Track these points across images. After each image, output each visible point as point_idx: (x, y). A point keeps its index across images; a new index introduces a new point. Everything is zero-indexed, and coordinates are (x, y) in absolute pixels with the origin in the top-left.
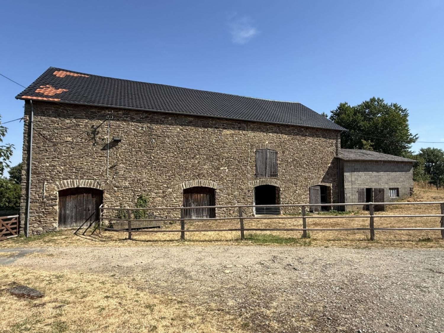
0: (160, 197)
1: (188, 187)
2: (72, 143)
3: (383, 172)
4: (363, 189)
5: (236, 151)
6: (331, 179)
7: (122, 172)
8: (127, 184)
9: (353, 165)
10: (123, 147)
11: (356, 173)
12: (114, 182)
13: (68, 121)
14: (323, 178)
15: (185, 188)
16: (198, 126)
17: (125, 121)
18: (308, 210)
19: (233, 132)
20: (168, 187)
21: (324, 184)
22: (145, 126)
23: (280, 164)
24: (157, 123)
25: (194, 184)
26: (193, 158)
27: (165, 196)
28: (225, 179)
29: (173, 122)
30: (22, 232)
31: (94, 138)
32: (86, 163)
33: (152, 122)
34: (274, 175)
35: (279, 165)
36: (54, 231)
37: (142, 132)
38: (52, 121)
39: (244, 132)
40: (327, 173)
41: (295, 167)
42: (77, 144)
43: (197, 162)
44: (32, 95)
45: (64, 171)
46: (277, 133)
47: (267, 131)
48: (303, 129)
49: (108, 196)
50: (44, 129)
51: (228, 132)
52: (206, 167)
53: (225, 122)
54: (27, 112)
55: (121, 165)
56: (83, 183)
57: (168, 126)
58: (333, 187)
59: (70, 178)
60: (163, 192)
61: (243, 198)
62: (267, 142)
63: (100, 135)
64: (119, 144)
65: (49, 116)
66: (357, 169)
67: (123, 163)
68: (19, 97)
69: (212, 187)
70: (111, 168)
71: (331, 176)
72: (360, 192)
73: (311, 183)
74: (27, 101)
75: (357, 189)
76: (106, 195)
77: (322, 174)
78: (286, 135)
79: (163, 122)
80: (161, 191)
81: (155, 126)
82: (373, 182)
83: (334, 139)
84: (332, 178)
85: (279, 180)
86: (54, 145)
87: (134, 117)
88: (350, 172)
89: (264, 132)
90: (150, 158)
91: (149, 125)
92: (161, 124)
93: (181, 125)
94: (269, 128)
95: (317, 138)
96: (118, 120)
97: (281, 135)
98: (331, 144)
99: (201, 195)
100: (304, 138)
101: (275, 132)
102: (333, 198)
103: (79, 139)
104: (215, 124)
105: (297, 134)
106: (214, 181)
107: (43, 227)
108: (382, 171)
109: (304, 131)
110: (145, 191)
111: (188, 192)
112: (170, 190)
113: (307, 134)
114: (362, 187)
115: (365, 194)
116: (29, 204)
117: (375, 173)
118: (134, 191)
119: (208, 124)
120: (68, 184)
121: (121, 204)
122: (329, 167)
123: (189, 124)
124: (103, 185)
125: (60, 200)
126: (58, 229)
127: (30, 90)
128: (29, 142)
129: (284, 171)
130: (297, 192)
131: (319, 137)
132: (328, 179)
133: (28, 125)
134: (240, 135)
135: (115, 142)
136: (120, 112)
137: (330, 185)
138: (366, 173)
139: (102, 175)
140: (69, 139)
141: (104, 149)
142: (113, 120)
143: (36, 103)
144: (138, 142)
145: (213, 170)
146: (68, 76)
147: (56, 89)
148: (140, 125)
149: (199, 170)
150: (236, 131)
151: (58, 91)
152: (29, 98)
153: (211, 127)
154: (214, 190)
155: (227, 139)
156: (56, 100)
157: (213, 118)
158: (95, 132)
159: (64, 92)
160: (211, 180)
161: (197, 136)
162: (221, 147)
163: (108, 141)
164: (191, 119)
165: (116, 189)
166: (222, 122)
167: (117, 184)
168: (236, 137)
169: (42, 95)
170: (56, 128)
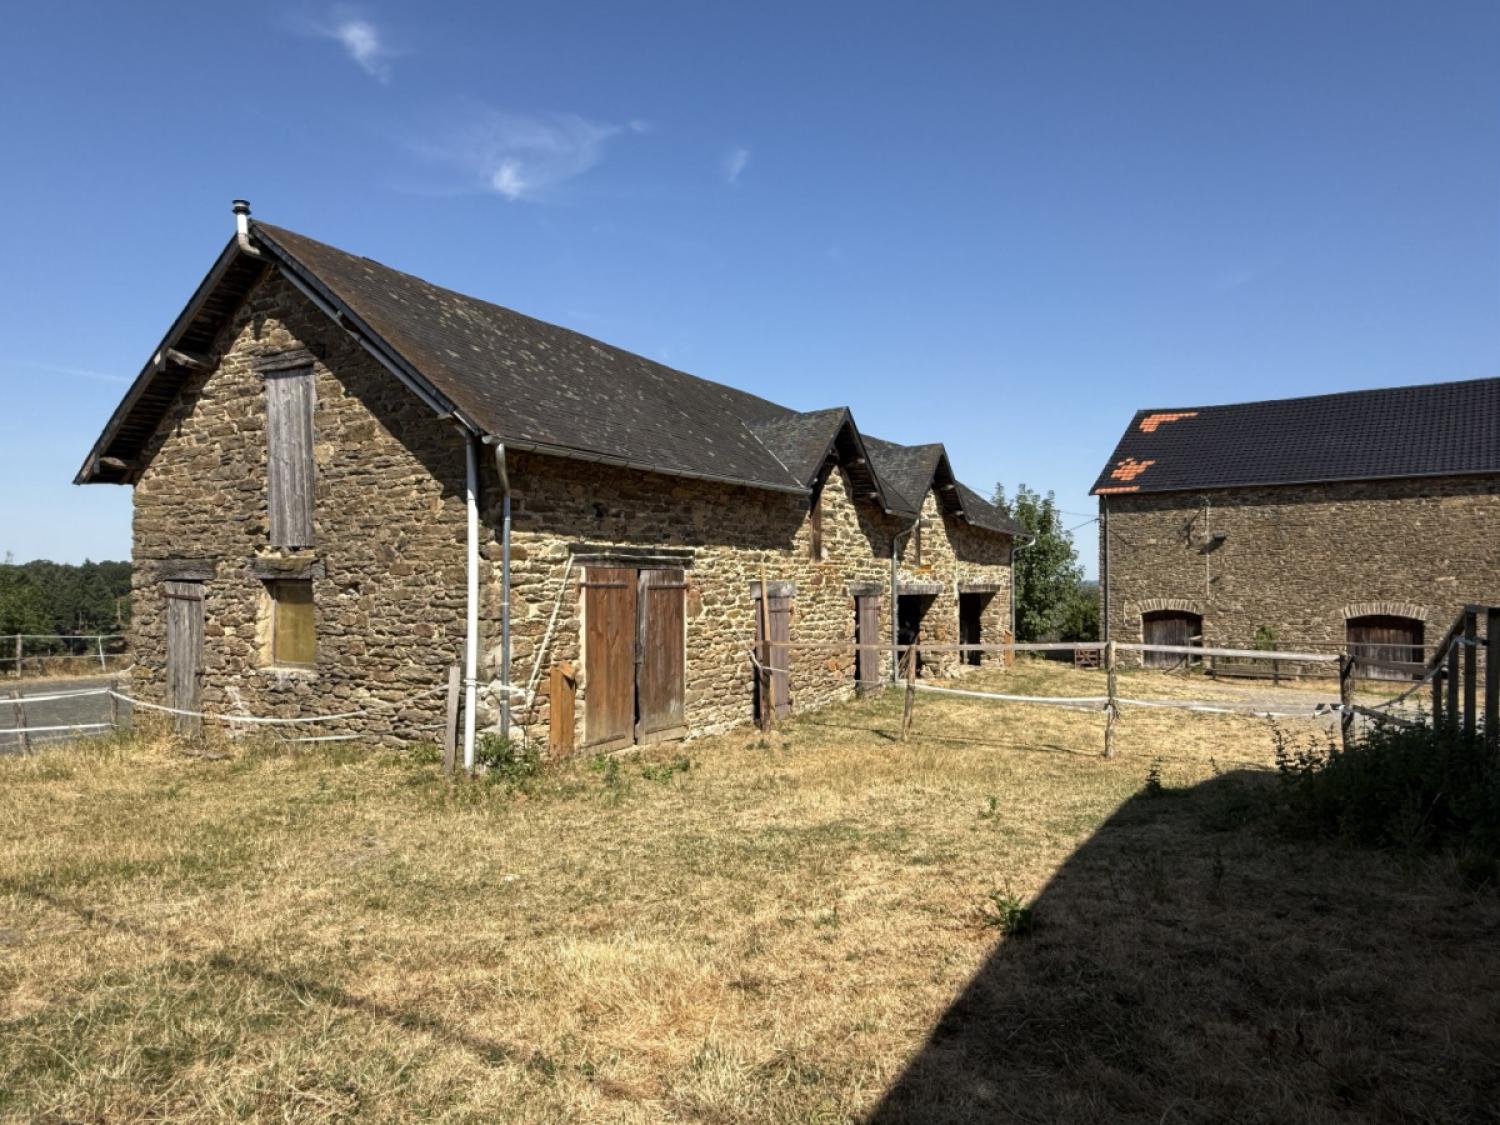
0: (1298, 630)
1: (1356, 614)
2: (1155, 546)
5: (1482, 539)
7: (1230, 588)
8: (1239, 607)
10: (1230, 548)
12: (1218, 603)
13: (1150, 515)
15: (1349, 616)
17: (1233, 505)
19: (1471, 500)
20: (1314, 615)
22: (1267, 509)
24: (1289, 501)
25: (1372, 609)
26: (1367, 560)
27: (1309, 629)
28: (1451, 601)
29: (1322, 495)
30: (1102, 665)
31: (1188, 537)
32: (1175, 576)
33: (1280, 501)
36: (1137, 667)
37: (1263, 519)
38: (1131, 518)
42: (1164, 547)
43: (1375, 567)
44: (1106, 487)
45: (1148, 586)
49: (1210, 624)
50: (1121, 529)
51: (1458, 502)
52: (1398, 576)
53: (1449, 482)
54: (1102, 510)
55: (1229, 577)
56: (1172, 604)
57: (1311, 505)
59: (1155, 596)
60: (1305, 623)
63: (1194, 532)
64: (1225, 542)
65: (1127, 511)
67: (1232, 574)
68: (1092, 492)
69: (1414, 616)
70: (1213, 582)
74: (1101, 496)
76: (1206, 623)
79: (1301, 498)
80: (1301, 620)
81: (1286, 509)
86: (1134, 551)
87: (1249, 496)
90: (1279, 563)
91: (1275, 507)
92: (1297, 503)
93: (1340, 500)
96: (1222, 505)
99: (1392, 632)
103: (1166, 540)
104: (1420, 489)
106: (1420, 605)
107: (1126, 662)
110: (1270, 618)
111: (1358, 625)
112: (1318, 619)
116: (1109, 630)
118: (1252, 619)
119: (1402, 490)
120: (1154, 605)
121: (1229, 638)
123: (1358, 496)
124: (1202, 607)
125: (1145, 628)
126: (1143, 666)
127: (1105, 479)
128: (1105, 548)
133: (1104, 527)
134: (1494, 504)
135: (1218, 542)
136: (1225, 493)
139: (1199, 592)
140: (1153, 541)
141: (1202, 553)
142: (1213, 506)
143: (1111, 496)
144: (1257, 538)
145: (1417, 583)
146: (1162, 424)
147: (1139, 463)
148: (1258, 509)
149: (1383, 583)
150: (1482, 497)
151: (1141, 468)
152: (1103, 491)
153: (1411, 496)
154: (1422, 622)
155: (1455, 516)
156: (1134, 489)
157: (1414, 480)
158: (1188, 528)
159: (1148, 467)
160: (1411, 602)
161: (1376, 518)
162: (1438, 535)
163: (1208, 540)
164: (1361, 486)
165: (1221, 614)
166: (1439, 482)
167: (1223, 607)
168: (1479, 510)
169: (1118, 483)
170: (1136, 527)
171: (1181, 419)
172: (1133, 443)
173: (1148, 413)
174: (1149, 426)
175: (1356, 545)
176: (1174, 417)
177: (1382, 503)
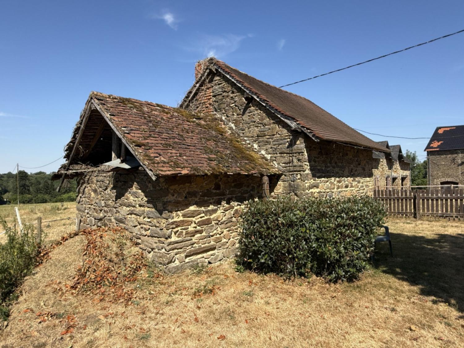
2: (444, 164)
13: (442, 156)
31: (454, 162)
32: (450, 172)
38: (437, 157)
42: (447, 165)
44: (429, 149)
45: (442, 175)
50: (434, 160)
54: (428, 155)
56: (449, 180)
59: (444, 178)
63: (456, 161)
65: (435, 155)
68: (425, 150)
70: (461, 174)
74: (428, 151)
76: (460, 184)
103: (447, 163)
120: (443, 180)
124: (458, 180)
125: (441, 186)
127: (428, 147)
133: (428, 159)
135: (463, 163)
139: (457, 176)
140: (443, 163)
141: (458, 166)
142: (462, 153)
143: (431, 151)
146: (445, 131)
147: (438, 142)
151: (439, 143)
152: (428, 150)
156: (438, 149)
158: (454, 159)
159: (441, 143)
163: (460, 163)
165: (463, 182)
169: (432, 148)
170: (438, 159)
171: (450, 129)
172: (436, 136)
173: (440, 128)
174: (440, 131)
176: (448, 129)
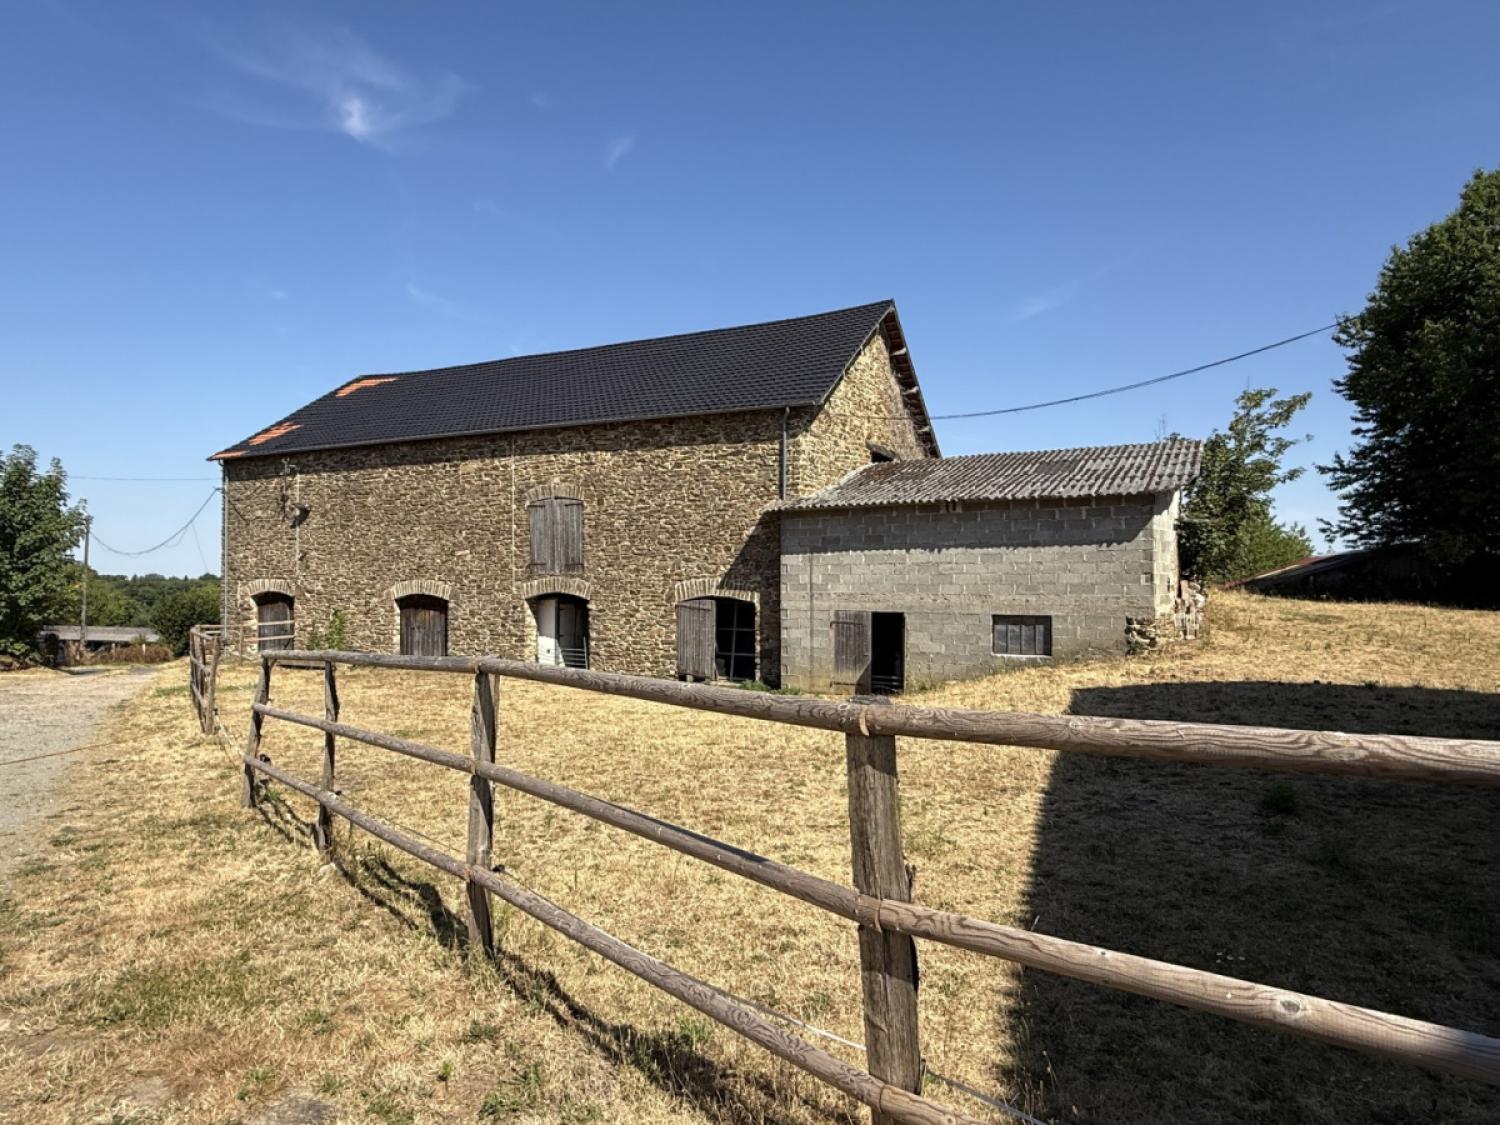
0: (360, 612)
2: (262, 519)
3: (960, 550)
4: (859, 615)
6: (759, 579)
7: (314, 566)
8: (320, 588)
9: (820, 526)
10: (314, 520)
11: (829, 554)
12: (305, 583)
13: (258, 484)
14: (727, 575)
15: (400, 595)
16: (415, 464)
17: (316, 472)
18: (672, 672)
19: (481, 465)
20: (372, 595)
21: (727, 593)
22: (341, 476)
23: (590, 537)
24: (357, 467)
25: (413, 587)
26: (409, 533)
27: (369, 611)
28: (466, 577)
31: (283, 508)
32: (276, 552)
33: (351, 466)
34: (573, 566)
35: (588, 540)
37: (336, 488)
38: (245, 488)
39: (504, 461)
40: (743, 558)
41: (633, 542)
42: (267, 520)
43: (415, 540)
45: (256, 565)
46: (582, 449)
47: (557, 449)
48: (658, 426)
49: (300, 607)
50: (238, 501)
51: (472, 466)
52: (431, 551)
53: (465, 443)
54: (226, 478)
55: (314, 553)
56: (273, 585)
58: (763, 603)
59: (261, 576)
60: (366, 604)
61: (503, 625)
62: (557, 480)
63: (288, 503)
64: (311, 514)
65: (242, 479)
66: (837, 540)
67: (316, 550)
69: (441, 595)
70: (301, 559)
71: (758, 567)
72: (844, 625)
73: (686, 589)
75: (832, 613)
76: (297, 605)
77: (725, 560)
78: (607, 451)
79: (363, 463)
80: (363, 601)
81: (354, 475)
82: (909, 588)
83: (771, 440)
84: (761, 574)
85: (587, 580)
86: (247, 525)
87: (328, 462)
88: (805, 553)
89: (549, 453)
90: (348, 536)
91: (346, 473)
92: (361, 468)
93: (391, 465)
94: (563, 439)
95: (705, 448)
96: (308, 473)
97: (592, 454)
98: (759, 460)
99: (432, 612)
100: (661, 452)
101: (577, 449)
102: (761, 641)
104: (447, 452)
105: (642, 445)
106: (445, 583)
108: (956, 546)
109: (662, 432)
110: (342, 600)
111: (407, 605)
112: (375, 600)
113: (672, 439)
114: (855, 607)
115: (870, 633)
116: (227, 616)
117: (918, 555)
118: (329, 600)
119: (433, 453)
120: (261, 586)
121: (313, 623)
122: (751, 537)
123: (403, 460)
124: (293, 588)
125: (257, 612)
129: (601, 554)
130: (638, 615)
131: (715, 442)
132: (746, 577)
133: (226, 498)
134: (495, 468)
135: (305, 513)
136: (311, 458)
137: (752, 597)
138: (873, 556)
139: (291, 571)
140: (260, 513)
141: (294, 526)
142: (301, 473)
143: (228, 463)
144: (333, 508)
145: (444, 558)
146: (359, 389)
147: (288, 427)
148: (334, 475)
149: (421, 558)
150: (487, 461)
151: (282, 432)
152: (227, 456)
153: (439, 461)
154: (446, 602)
155: (469, 482)
156: (244, 453)
157: (441, 440)
158: (284, 498)
159: (288, 431)
160: (440, 579)
161: (415, 485)
162: (457, 504)
163: (297, 511)
164: (405, 449)
165: (308, 595)
166: (459, 444)
167: (309, 587)
168: (486, 475)
170: (248, 498)
171: (380, 384)
174: (346, 391)
175: (401, 515)
177: (420, 469)
